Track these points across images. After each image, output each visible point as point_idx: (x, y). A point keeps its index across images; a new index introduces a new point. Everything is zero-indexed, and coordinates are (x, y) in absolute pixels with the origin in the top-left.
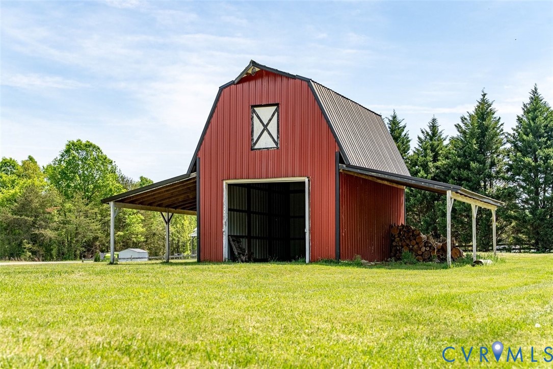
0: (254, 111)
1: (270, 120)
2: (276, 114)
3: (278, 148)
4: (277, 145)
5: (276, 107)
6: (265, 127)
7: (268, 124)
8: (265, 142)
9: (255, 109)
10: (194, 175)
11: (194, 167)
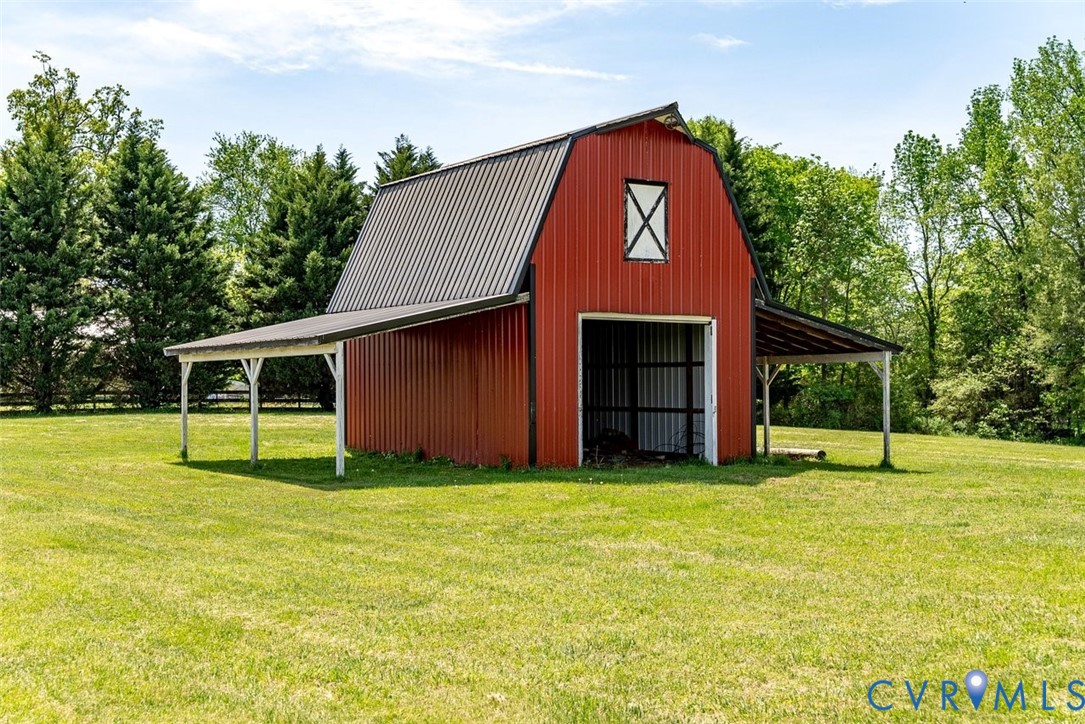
0: (629, 190)
1: (654, 210)
2: (663, 200)
3: (667, 262)
4: (665, 256)
5: (662, 188)
6: (646, 220)
7: (650, 216)
8: (646, 249)
9: (631, 185)
10: (524, 297)
11: (526, 282)
